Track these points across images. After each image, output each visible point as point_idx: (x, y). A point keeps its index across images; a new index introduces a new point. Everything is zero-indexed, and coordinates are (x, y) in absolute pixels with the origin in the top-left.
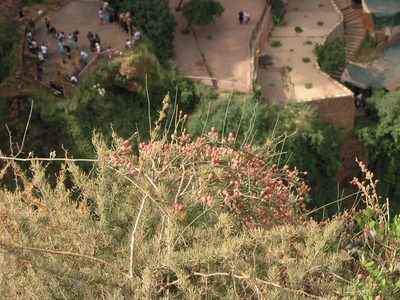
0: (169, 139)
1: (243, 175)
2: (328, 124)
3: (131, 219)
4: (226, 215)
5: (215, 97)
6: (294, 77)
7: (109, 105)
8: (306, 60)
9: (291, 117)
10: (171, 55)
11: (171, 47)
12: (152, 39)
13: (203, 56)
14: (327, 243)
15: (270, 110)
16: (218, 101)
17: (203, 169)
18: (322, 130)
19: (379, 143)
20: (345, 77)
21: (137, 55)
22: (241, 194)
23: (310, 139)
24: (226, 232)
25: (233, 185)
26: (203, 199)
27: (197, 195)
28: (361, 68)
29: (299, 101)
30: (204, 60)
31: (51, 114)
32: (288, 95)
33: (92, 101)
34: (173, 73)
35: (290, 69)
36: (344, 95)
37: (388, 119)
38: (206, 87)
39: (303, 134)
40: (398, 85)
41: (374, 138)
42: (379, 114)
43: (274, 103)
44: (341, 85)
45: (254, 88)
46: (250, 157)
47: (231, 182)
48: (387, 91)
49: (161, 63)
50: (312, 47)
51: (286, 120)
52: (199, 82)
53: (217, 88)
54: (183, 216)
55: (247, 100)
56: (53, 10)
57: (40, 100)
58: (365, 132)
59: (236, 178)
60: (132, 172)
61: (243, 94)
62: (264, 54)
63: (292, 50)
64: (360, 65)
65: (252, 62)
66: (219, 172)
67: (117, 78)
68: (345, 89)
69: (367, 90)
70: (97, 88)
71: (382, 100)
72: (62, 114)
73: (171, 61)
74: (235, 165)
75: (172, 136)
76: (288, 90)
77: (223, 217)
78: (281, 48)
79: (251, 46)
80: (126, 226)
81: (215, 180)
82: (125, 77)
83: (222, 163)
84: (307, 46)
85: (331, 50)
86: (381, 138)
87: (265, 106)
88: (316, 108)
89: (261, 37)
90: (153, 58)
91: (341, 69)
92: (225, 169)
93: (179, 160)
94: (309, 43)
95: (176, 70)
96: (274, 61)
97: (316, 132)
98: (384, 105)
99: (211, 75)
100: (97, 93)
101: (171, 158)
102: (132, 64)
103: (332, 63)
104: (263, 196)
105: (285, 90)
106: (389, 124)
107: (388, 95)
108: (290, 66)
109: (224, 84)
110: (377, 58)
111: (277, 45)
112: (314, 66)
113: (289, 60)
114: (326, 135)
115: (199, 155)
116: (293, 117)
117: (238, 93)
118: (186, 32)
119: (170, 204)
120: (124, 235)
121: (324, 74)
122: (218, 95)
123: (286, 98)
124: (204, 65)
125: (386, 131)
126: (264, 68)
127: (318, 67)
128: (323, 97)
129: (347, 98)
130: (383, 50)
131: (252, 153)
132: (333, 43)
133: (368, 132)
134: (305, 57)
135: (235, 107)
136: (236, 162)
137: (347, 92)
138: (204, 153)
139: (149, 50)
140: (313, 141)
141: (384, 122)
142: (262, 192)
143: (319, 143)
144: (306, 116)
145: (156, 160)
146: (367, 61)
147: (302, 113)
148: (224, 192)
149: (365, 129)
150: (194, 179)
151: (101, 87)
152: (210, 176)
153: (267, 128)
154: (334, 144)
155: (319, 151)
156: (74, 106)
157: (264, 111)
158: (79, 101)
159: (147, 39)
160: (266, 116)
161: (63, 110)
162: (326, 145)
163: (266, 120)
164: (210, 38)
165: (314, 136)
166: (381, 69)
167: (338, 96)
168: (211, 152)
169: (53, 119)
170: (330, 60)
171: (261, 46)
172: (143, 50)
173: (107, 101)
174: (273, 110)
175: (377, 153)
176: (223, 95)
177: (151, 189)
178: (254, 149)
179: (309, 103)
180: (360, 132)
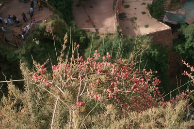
0: (70, 61)
1: (119, 78)
2: (159, 45)
3: (51, 114)
4: (111, 106)
5: (98, 38)
6: (138, 22)
7: (42, 49)
8: (144, 13)
9: (139, 43)
10: (72, 19)
11: (72, 14)
12: (61, 11)
13: (89, 17)
14: (179, 115)
15: (128, 41)
16: (100, 40)
17: (93, 77)
18: (156, 48)
19: (187, 52)
20: (165, 19)
21: (54, 21)
22: (119, 90)
23: (151, 54)
24: (113, 117)
25: (113, 85)
26: (95, 96)
27: (91, 94)
28: (173, 14)
29: (143, 35)
30: (90, 19)
31: (12, 57)
32: (136, 32)
33: (33, 48)
34: (74, 27)
35: (136, 19)
36: (166, 29)
37: (190, 39)
38: (93, 33)
39: (147, 52)
40: (193, 21)
41: (184, 50)
42: (185, 37)
43: (130, 37)
44: (163, 24)
45: (118, 30)
46: (121, 66)
47: (112, 84)
48: (188, 24)
49: (67, 23)
50: (146, 6)
51: (137, 46)
52: (88, 31)
53: (98, 33)
54: (83, 109)
55: (115, 37)
56: (7, 3)
57: (6, 50)
58: (179, 47)
59: (115, 81)
60: (47, 84)
61: (113, 34)
62: (121, 12)
63: (136, 9)
64: (172, 12)
65: (115, 17)
66: (103, 78)
67: (45, 34)
68: (166, 25)
69: (177, 25)
70: (35, 40)
71: (186, 29)
72: (18, 57)
73: (73, 22)
74: (113, 72)
75: (71, 59)
76: (136, 30)
77: (109, 107)
78: (130, 8)
79: (114, 9)
80: (48, 119)
81: (101, 84)
82: (49, 33)
83: (104, 72)
84: (143, 6)
85: (156, 6)
86: (188, 49)
87: (125, 39)
88: (152, 37)
89: (118, 3)
90: (63, 21)
91: (162, 15)
92: (107, 76)
93: (77, 74)
94: (144, 4)
95: (75, 26)
96: (127, 15)
97: (154, 50)
98: (187, 32)
99: (94, 26)
100: (35, 43)
101: (72, 73)
102: (52, 25)
103: (157, 13)
104: (133, 90)
105: (134, 30)
106: (191, 42)
107: (188, 26)
108: (136, 16)
109: (102, 30)
110: (180, 8)
111: (127, 6)
112: (148, 15)
113: (135, 14)
114: (159, 51)
115: (90, 69)
116: (141, 43)
117: (110, 34)
118: (78, 5)
119: (74, 103)
120: (48, 125)
121: (154, 19)
122: (99, 37)
123: (136, 34)
124: (90, 21)
125: (190, 45)
126: (123, 20)
127: (150, 16)
128: (155, 31)
129: (168, 30)
130: (183, 4)
131: (123, 64)
132: (156, 3)
133: (180, 47)
134: (143, 11)
135: (109, 42)
136: (113, 70)
137: (167, 27)
138: (92, 67)
139: (60, 17)
140: (153, 55)
141: (188, 41)
142: (132, 88)
143: (156, 56)
144: (147, 42)
145: (62, 75)
146: (175, 10)
147: (145, 41)
148: (108, 90)
149: (179, 46)
150: (88, 84)
151: (37, 40)
152: (97, 81)
153: (128, 51)
154: (164, 55)
155: (156, 60)
156: (24, 51)
157: (124, 42)
158: (26, 49)
159: (58, 12)
160: (126, 44)
161: (19, 54)
162: (160, 56)
163: (126, 47)
164: (91, 7)
165: (153, 52)
166: (183, 13)
167: (163, 30)
168: (96, 66)
169: (13, 60)
170: (156, 11)
171: (119, 8)
172: (57, 18)
173: (41, 47)
174: (129, 41)
175: (187, 57)
176: (102, 36)
177: (60, 94)
178: (124, 61)
179: (148, 35)
180: (176, 47)
